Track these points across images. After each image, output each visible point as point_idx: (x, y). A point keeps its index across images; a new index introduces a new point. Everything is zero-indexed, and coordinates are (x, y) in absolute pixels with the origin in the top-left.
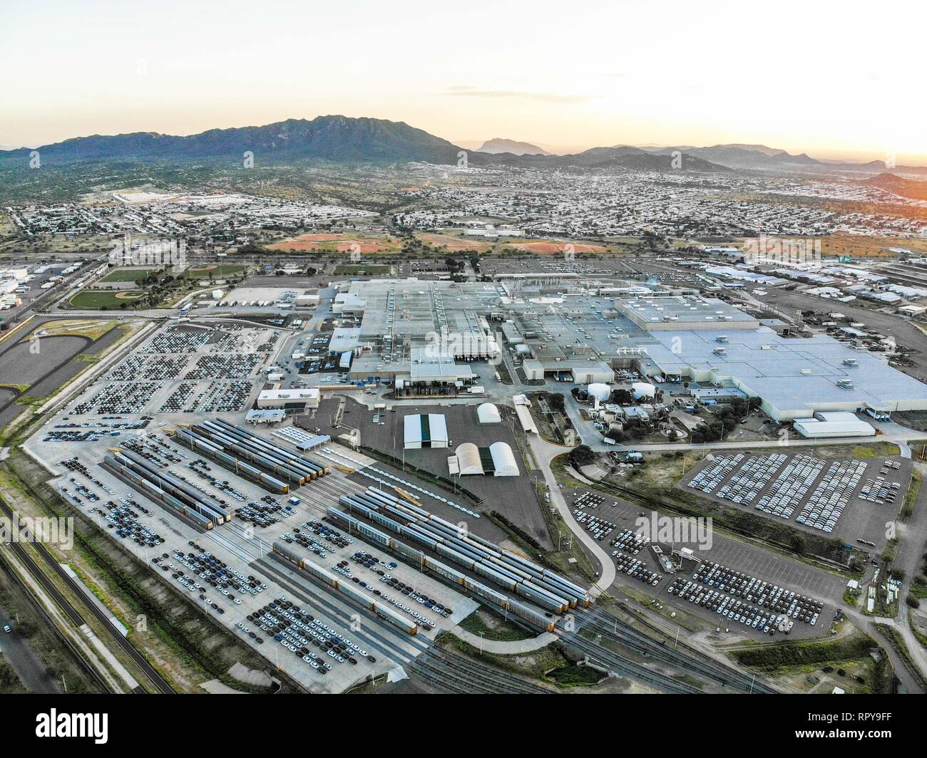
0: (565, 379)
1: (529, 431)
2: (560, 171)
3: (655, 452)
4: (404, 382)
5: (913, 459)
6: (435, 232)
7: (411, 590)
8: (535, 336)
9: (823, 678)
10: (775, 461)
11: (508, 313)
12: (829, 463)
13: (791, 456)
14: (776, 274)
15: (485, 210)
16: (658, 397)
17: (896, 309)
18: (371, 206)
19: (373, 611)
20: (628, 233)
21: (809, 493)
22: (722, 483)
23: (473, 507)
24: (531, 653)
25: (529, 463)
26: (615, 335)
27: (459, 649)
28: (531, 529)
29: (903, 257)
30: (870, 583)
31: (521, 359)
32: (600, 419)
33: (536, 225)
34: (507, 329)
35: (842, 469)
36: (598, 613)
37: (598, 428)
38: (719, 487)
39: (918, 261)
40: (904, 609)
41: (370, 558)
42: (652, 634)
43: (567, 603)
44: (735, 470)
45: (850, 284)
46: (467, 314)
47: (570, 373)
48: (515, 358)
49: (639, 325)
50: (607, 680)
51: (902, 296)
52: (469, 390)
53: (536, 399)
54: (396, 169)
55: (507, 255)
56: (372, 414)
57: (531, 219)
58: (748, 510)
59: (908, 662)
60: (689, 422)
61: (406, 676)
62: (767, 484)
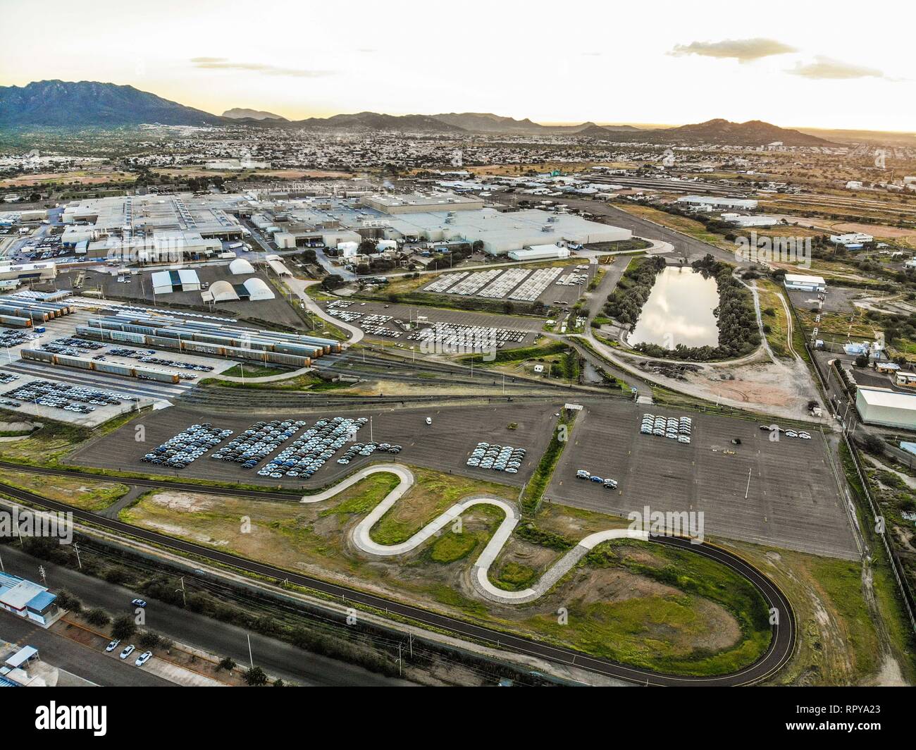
0: (317, 245)
1: (283, 274)
3: (397, 277)
5: (599, 264)
6: (174, 168)
7: (171, 362)
8: (285, 220)
9: (527, 364)
10: (493, 273)
11: (256, 210)
12: (534, 271)
13: (505, 269)
14: (499, 184)
15: (227, 153)
16: (399, 249)
17: (593, 197)
18: (99, 155)
19: (134, 376)
20: (372, 166)
21: (519, 284)
22: (451, 286)
23: (230, 317)
24: (290, 379)
25: (284, 291)
26: (361, 216)
27: (222, 385)
28: (288, 323)
29: (603, 171)
30: (563, 320)
31: (272, 236)
32: (349, 263)
33: (282, 161)
34: (257, 219)
35: (544, 272)
36: (348, 355)
37: (349, 269)
38: (449, 288)
39: (614, 172)
40: (588, 329)
41: (127, 351)
42: (395, 359)
43: (321, 348)
44: (461, 280)
45: (558, 186)
46: (213, 212)
47: (320, 240)
48: (266, 236)
49: (382, 211)
50: (358, 383)
51: (599, 190)
52: (219, 256)
53: (289, 259)
54: (125, 129)
55: (253, 179)
56: (116, 278)
57: (278, 158)
58: (472, 297)
59: (592, 350)
60: (426, 261)
61: (171, 404)
62: (487, 284)
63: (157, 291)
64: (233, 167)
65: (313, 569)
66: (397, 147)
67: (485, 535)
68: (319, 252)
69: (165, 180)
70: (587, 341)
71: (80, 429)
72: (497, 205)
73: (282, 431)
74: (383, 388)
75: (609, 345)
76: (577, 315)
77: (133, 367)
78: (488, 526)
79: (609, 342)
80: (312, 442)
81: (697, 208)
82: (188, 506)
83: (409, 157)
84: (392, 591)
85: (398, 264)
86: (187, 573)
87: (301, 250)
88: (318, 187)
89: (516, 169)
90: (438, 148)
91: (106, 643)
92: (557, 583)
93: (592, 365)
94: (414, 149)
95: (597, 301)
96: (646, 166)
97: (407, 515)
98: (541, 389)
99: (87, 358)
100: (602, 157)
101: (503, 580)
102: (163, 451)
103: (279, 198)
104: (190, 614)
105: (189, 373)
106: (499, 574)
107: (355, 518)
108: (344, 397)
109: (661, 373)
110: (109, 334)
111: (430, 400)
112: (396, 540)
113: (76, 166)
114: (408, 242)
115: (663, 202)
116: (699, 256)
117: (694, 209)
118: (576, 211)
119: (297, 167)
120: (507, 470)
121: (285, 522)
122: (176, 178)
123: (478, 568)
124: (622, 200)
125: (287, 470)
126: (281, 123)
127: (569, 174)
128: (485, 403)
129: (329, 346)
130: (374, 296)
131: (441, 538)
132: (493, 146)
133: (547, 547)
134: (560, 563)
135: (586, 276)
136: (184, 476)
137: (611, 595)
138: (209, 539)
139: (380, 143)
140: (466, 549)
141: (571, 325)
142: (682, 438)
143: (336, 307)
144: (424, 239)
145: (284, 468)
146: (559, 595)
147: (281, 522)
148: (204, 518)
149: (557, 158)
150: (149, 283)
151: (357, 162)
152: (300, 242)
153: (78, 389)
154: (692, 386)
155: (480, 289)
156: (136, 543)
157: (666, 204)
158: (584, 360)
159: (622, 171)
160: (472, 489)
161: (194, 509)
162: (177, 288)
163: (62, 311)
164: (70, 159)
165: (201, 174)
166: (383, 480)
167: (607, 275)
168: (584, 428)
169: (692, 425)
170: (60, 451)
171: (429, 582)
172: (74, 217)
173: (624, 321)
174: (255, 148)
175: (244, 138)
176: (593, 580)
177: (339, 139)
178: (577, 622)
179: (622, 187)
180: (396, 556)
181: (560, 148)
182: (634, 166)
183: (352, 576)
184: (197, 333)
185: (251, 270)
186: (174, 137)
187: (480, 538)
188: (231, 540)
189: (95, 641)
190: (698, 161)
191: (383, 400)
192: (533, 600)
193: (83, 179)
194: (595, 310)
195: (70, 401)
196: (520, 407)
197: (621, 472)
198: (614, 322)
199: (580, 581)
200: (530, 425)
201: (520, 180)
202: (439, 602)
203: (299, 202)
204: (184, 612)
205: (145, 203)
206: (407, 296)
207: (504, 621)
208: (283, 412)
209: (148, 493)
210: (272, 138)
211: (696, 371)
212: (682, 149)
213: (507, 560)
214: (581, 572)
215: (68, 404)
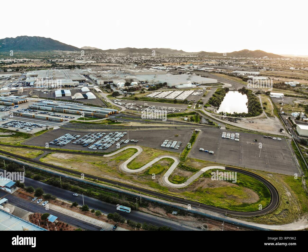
0: (111, 84)
1: (99, 92)
2: (108, 53)
3: (137, 93)
5: (206, 89)
6: (64, 63)
7: (60, 116)
8: (100, 76)
9: (182, 118)
10: (170, 92)
11: (91, 74)
12: (184, 91)
13: (174, 91)
14: (172, 67)
15: (82, 58)
16: (138, 85)
17: (204, 71)
18: (39, 59)
19: (47, 119)
20: (130, 62)
21: (179, 95)
22: (156, 95)
23: (81, 103)
24: (101, 121)
25: (99, 96)
26: (126, 75)
27: (77, 122)
28: (100, 105)
29: (207, 64)
30: (194, 105)
31: (96, 81)
32: (121, 89)
33: (100, 61)
34: (91, 76)
35: (187, 92)
36: (121, 114)
37: (121, 90)
38: (155, 96)
39: (211, 64)
40: (203, 108)
41: (45, 112)
42: (137, 116)
43: (111, 112)
44: (159, 94)
45: (192, 68)
46: (77, 74)
47: (112, 82)
48: (94, 81)
49: (133, 74)
50: (124, 123)
51: (206, 69)
52: (78, 86)
53: (102, 88)
54: (48, 52)
55: (90, 66)
56: (43, 92)
57: (99, 60)
58: (163, 99)
59: (204, 114)
60: (147, 88)
61: (60, 128)
62: (168, 95)
63: (57, 96)
64: (83, 62)
65: (106, 177)
66: (138, 57)
67: (167, 167)
68: (111, 86)
69: (61, 66)
70: (203, 111)
71: (28, 135)
72: (172, 73)
73: (97, 136)
74: (132, 124)
75: (210, 112)
76: (199, 104)
77: (47, 117)
78: (168, 165)
79: (210, 111)
80: (108, 138)
81: (239, 74)
82: (64, 157)
83: (142, 60)
84: (134, 183)
85: (138, 89)
86: (63, 177)
87: (105, 85)
88: (111, 68)
89: (178, 64)
90: (152, 58)
91: (33, 198)
92: (193, 182)
93: (204, 118)
94: (143, 58)
95: (206, 100)
96: (221, 63)
97: (140, 161)
98: (186, 125)
99: (33, 114)
100: (207, 60)
101: (174, 181)
102: (56, 141)
103: (98, 70)
104: (63, 190)
105: (66, 119)
106: (172, 178)
107: (122, 161)
108: (119, 126)
109: (228, 120)
110: (40, 107)
111: (148, 128)
112: (136, 168)
113: (32, 62)
114: (141, 83)
115: (227, 73)
116: (241, 88)
117: (238, 75)
118: (198, 75)
119: (105, 63)
120: (175, 148)
121: (98, 162)
122: (64, 65)
123: (165, 177)
124: (214, 72)
125: (99, 147)
126: (100, 51)
127: (195, 65)
128: (167, 129)
129: (114, 111)
130: (130, 98)
131: (152, 168)
132: (170, 57)
133: (189, 171)
134: (194, 176)
135: (202, 93)
136: (63, 149)
137: (213, 186)
138: (71, 167)
139: (132, 56)
140: (161, 171)
141: (197, 106)
142: (236, 139)
143: (117, 101)
144: (146, 82)
145: (98, 147)
146: (194, 185)
147: (96, 162)
148: (69, 161)
149: (191, 61)
150: (54, 94)
151: (125, 61)
152: (105, 83)
153: (28, 123)
154: (239, 124)
155: (166, 96)
156: (45, 168)
157: (229, 73)
158: (202, 117)
159: (213, 64)
160: (163, 153)
161: (66, 158)
162: (64, 95)
163: (24, 101)
164: (29, 60)
165: (73, 64)
166: (132, 150)
167: (209, 93)
168: (202, 136)
169: (240, 135)
170: (21, 141)
171: (147, 181)
172: (30, 75)
173: (215, 106)
174: (91, 57)
175: (87, 55)
176: (206, 181)
177: (119, 55)
178: (200, 194)
179: (213, 68)
180: (136, 173)
181: (193, 58)
182: (218, 63)
183: (120, 179)
184: (69, 107)
185: (89, 90)
186: (64, 54)
187: (165, 168)
188: (79, 168)
189: (29, 198)
190: (239, 62)
191: (132, 127)
192: (184, 187)
193: (34, 65)
194: (205, 103)
195: (25, 126)
196: (179, 130)
197: (215, 149)
198: (212, 106)
199: (201, 181)
200: (183, 135)
201: (179, 66)
202: (151, 187)
203: (105, 72)
204: (61, 189)
205: (54, 71)
206: (141, 98)
207: (174, 193)
208: (98, 130)
209: (50, 153)
210: (97, 55)
211: (241, 120)
212: (234, 58)
213: (175, 174)
214: (201, 179)
215: (24, 127)
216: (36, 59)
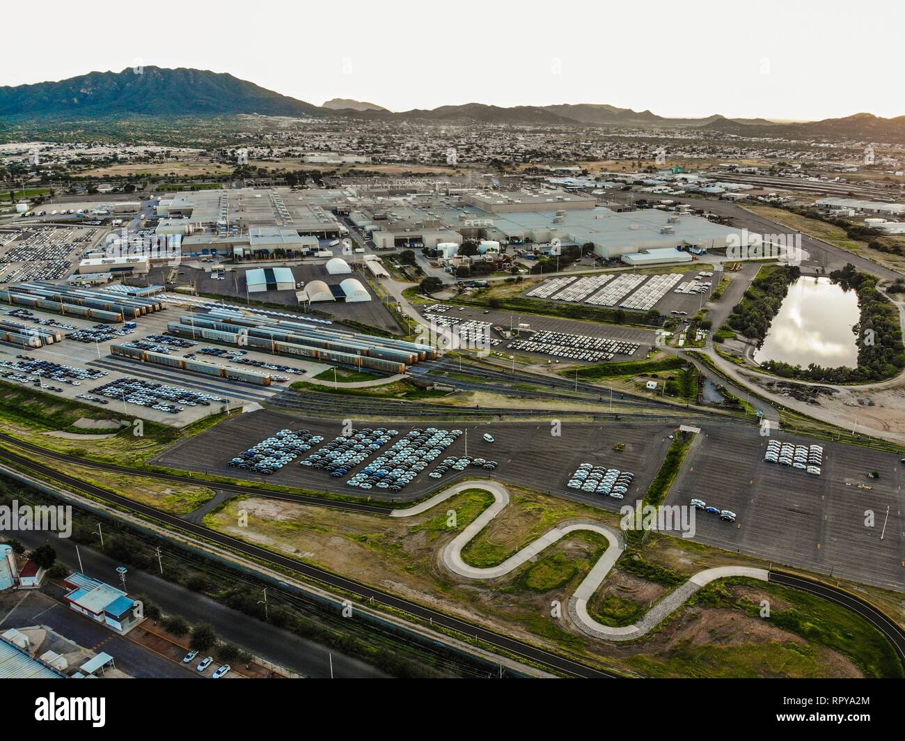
0: (416, 245)
1: (381, 276)
2: (407, 123)
3: (498, 281)
4: (244, 250)
5: (724, 271)
6: (272, 161)
7: (263, 363)
8: (384, 218)
9: (639, 380)
10: (604, 278)
11: (355, 207)
12: (650, 277)
13: (617, 275)
14: (614, 181)
15: (326, 146)
16: (502, 251)
17: (720, 197)
18: (196, 145)
19: (225, 377)
20: (477, 161)
21: (633, 291)
22: (557, 292)
23: (324, 319)
24: (384, 385)
25: (381, 293)
26: (463, 215)
27: (315, 389)
28: (383, 327)
29: (731, 168)
30: (682, 332)
31: (370, 235)
32: (449, 265)
33: (383, 156)
34: (355, 216)
35: (661, 279)
36: (445, 362)
37: (448, 271)
38: (554, 294)
39: (744, 170)
40: (710, 343)
41: (217, 350)
42: (493, 369)
43: (416, 354)
44: (568, 285)
45: (680, 184)
46: (311, 208)
47: (420, 240)
48: (365, 235)
49: (486, 210)
50: (453, 393)
51: (727, 189)
52: (316, 254)
53: (387, 259)
54: (222, 120)
55: (353, 174)
56: (210, 274)
57: (377, 152)
58: (579, 304)
59: (713, 367)
60: (530, 264)
61: (261, 407)
62: (596, 291)
63: (250, 289)
64: (332, 161)
65: (400, 588)
66: (505, 142)
67: (584, 564)
68: (418, 253)
69: (262, 173)
70: (708, 357)
71: (168, 429)
72: (612, 204)
73: (374, 440)
74: (480, 399)
75: (733, 362)
76: (698, 327)
77: (223, 367)
78: (589, 555)
79: (733, 358)
80: (403, 450)
81: (837, 211)
82: (273, 515)
83: (516, 151)
84: (482, 617)
85: (500, 267)
86: (271, 584)
87: (400, 251)
88: (420, 184)
89: (634, 165)
90: (548, 142)
91: (184, 654)
92: (664, 621)
93: (712, 384)
94: (523, 142)
95: (721, 312)
96: (780, 164)
97: (501, 536)
98: (652, 408)
99: (178, 356)
100: (730, 153)
101: (604, 614)
102: (251, 455)
103: (378, 194)
104: (272, 628)
105: (281, 376)
106: (598, 606)
107: (446, 536)
108: (438, 406)
109: (791, 395)
110: (201, 332)
111: (530, 414)
112: (489, 563)
113: (172, 157)
114: (511, 244)
115: (799, 204)
116: (839, 266)
117: (834, 213)
118: (700, 212)
119: (398, 162)
120: (612, 494)
121: (373, 536)
122: (273, 172)
123: (576, 599)
124: (752, 201)
125: (378, 481)
126: (383, 114)
127: (693, 171)
128: (590, 420)
129: (424, 353)
130: (473, 300)
131: (537, 563)
132: (609, 139)
133: (653, 581)
134: (668, 600)
135: (710, 284)
136: (271, 483)
137: (724, 638)
138: (294, 550)
139: (486, 137)
140: (564, 578)
141: (690, 338)
142: (811, 469)
143: (433, 311)
144: (528, 241)
145: (374, 478)
146: (665, 634)
147: (368, 535)
148: (290, 527)
149: (679, 154)
150: (243, 280)
151: (461, 157)
152: (399, 242)
153: (168, 388)
154: (824, 411)
155: (589, 296)
156: (220, 550)
157: (802, 207)
158: (704, 378)
159: (753, 169)
160: (572, 513)
161: (280, 518)
162: (272, 285)
163: (154, 307)
164: (165, 149)
165: (299, 168)
166: (476, 498)
167: (733, 283)
168: (701, 453)
169: (824, 454)
170: (147, 450)
171: (522, 610)
172: (169, 210)
173: (750, 335)
174: (355, 141)
175: (344, 131)
176: (703, 621)
177: (443, 132)
178: (683, 666)
179: (752, 187)
180: (488, 580)
181: (684, 142)
182: (767, 164)
183: (441, 598)
184: (290, 334)
185: (348, 270)
186: (271, 128)
187: (579, 567)
188: (317, 552)
189: (173, 651)
190: (840, 160)
191: (478, 412)
192: (635, 637)
193: (179, 170)
194: (717, 324)
195: (158, 400)
196: (629, 427)
197: (740, 503)
198: (739, 336)
199: (689, 621)
200: (640, 447)
201: (637, 176)
202: (533, 633)
203: (400, 200)
204: (264, 624)
205: (241, 197)
206: (508, 301)
207: (603, 659)
208: (376, 419)
209: (234, 499)
210: (373, 131)
211: (831, 394)
212: (822, 145)
213: (609, 592)
214: (691, 611)
215: (157, 403)
216: (185, 145)
